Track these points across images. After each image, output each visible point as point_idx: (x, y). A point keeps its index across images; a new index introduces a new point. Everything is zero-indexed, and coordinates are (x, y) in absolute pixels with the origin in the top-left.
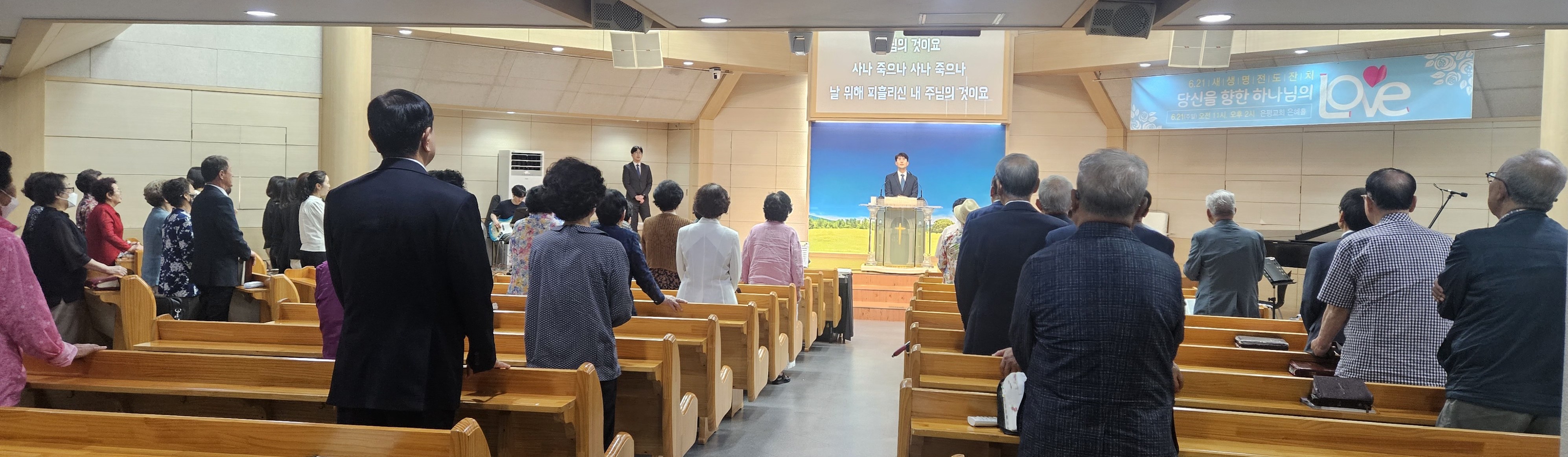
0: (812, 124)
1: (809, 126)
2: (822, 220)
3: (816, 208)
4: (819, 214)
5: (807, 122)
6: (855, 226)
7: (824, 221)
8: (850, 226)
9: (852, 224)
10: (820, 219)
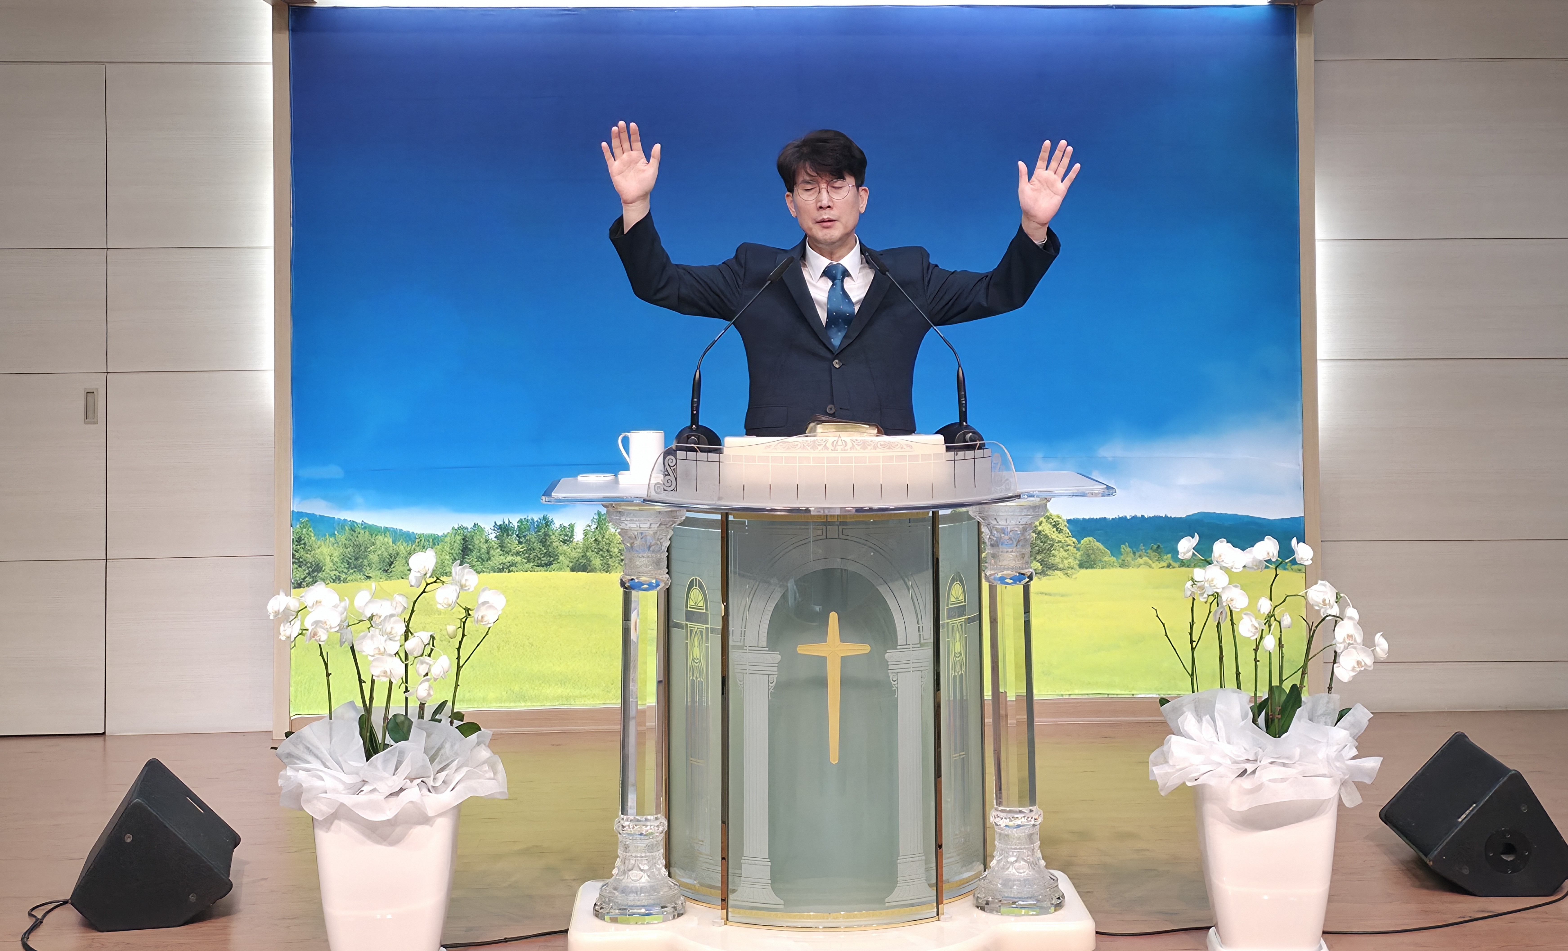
6: (545, 560)
7: (380, 538)
8: (519, 558)
9: (530, 550)
10: (358, 530)
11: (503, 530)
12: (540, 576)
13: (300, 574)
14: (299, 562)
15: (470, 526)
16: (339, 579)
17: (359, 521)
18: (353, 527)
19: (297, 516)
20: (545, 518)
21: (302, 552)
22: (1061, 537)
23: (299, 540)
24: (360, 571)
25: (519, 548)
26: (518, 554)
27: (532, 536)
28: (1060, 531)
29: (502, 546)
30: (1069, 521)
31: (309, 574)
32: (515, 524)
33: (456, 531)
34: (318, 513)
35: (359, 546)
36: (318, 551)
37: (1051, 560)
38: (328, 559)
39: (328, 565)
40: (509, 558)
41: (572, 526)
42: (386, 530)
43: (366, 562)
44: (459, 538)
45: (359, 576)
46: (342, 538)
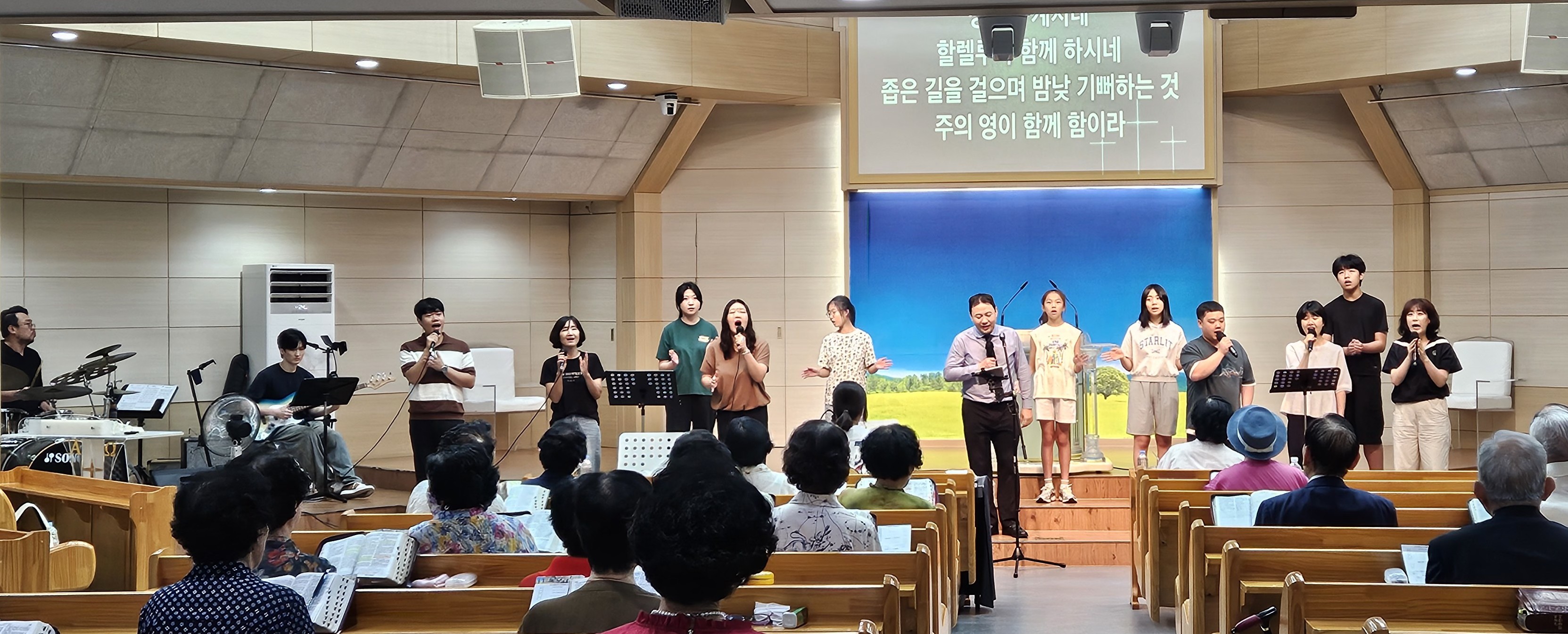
0: (852, 196)
1: (845, 200)
5: (842, 193)
6: (938, 388)
8: (929, 387)
9: (933, 384)
11: (924, 377)
12: (937, 393)
15: (912, 376)
20: (938, 373)
25: (930, 383)
26: (929, 385)
27: (934, 379)
28: (1124, 379)
29: (923, 382)
32: (928, 375)
33: (907, 377)
37: (1121, 389)
40: (926, 387)
42: (883, 377)
44: (909, 379)
45: (874, 392)
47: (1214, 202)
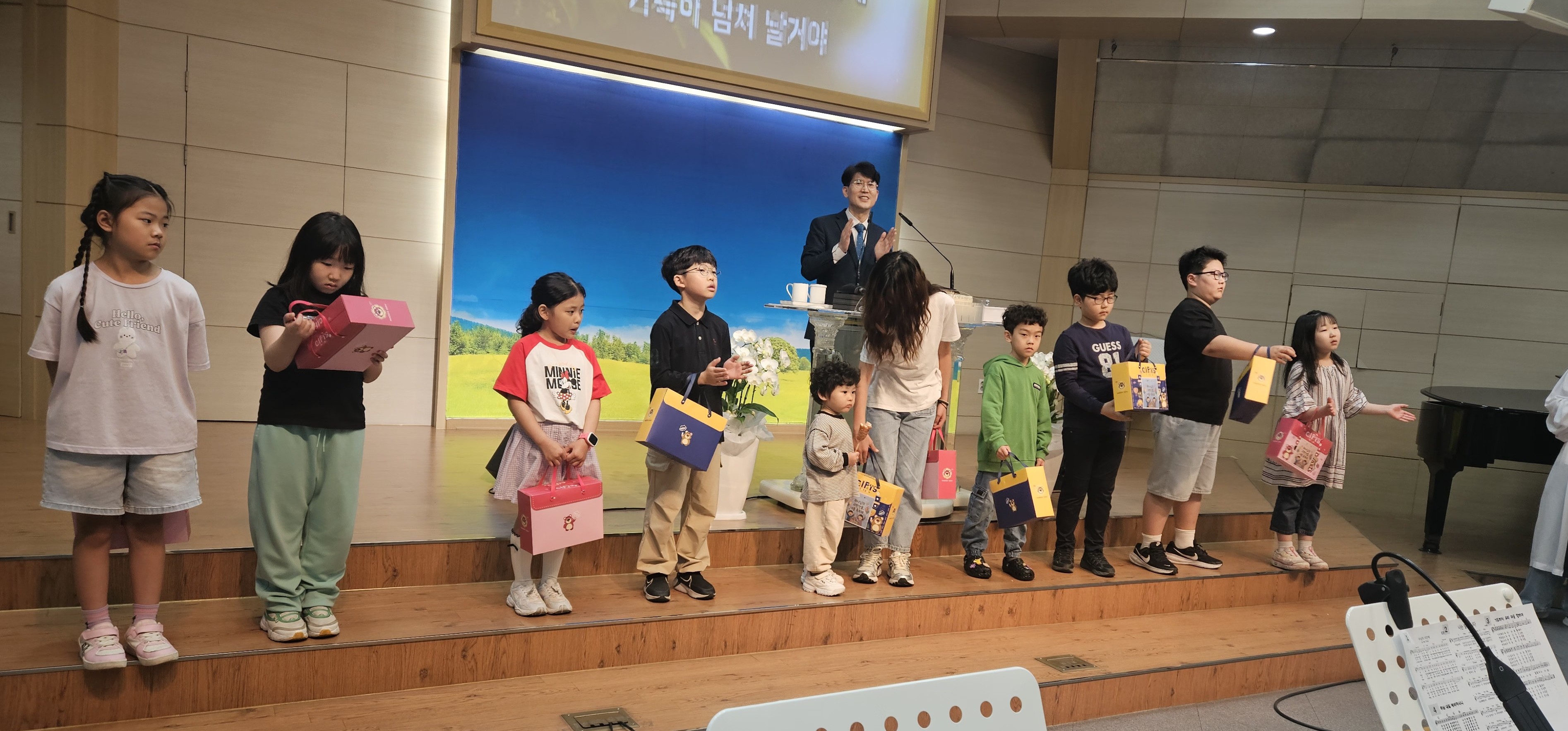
0: (465, 61)
1: (455, 66)
2: (487, 332)
3: (473, 298)
4: (478, 315)
5: (451, 47)
7: (495, 334)
10: (483, 329)
13: (454, 348)
14: (453, 342)
16: (473, 352)
17: (485, 324)
18: (481, 327)
19: (453, 319)
21: (455, 338)
22: (794, 356)
23: (453, 331)
24: (484, 349)
30: (797, 349)
31: (458, 349)
34: (463, 318)
35: (484, 337)
36: (463, 337)
38: (468, 342)
39: (468, 345)
41: (587, 336)
42: (498, 330)
43: (487, 345)
46: (476, 332)
47: (904, 152)
